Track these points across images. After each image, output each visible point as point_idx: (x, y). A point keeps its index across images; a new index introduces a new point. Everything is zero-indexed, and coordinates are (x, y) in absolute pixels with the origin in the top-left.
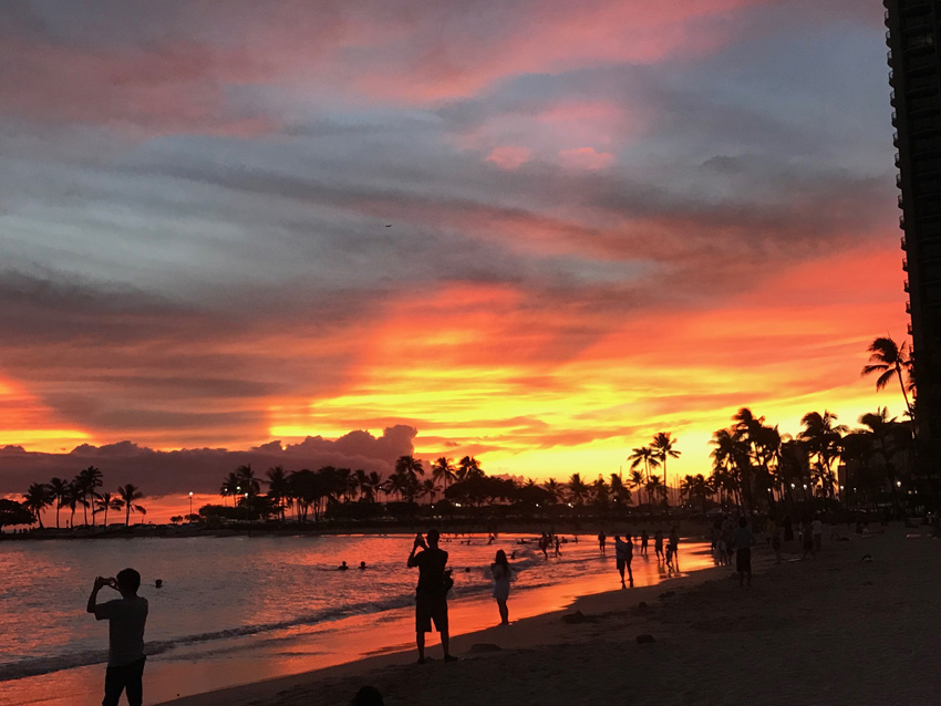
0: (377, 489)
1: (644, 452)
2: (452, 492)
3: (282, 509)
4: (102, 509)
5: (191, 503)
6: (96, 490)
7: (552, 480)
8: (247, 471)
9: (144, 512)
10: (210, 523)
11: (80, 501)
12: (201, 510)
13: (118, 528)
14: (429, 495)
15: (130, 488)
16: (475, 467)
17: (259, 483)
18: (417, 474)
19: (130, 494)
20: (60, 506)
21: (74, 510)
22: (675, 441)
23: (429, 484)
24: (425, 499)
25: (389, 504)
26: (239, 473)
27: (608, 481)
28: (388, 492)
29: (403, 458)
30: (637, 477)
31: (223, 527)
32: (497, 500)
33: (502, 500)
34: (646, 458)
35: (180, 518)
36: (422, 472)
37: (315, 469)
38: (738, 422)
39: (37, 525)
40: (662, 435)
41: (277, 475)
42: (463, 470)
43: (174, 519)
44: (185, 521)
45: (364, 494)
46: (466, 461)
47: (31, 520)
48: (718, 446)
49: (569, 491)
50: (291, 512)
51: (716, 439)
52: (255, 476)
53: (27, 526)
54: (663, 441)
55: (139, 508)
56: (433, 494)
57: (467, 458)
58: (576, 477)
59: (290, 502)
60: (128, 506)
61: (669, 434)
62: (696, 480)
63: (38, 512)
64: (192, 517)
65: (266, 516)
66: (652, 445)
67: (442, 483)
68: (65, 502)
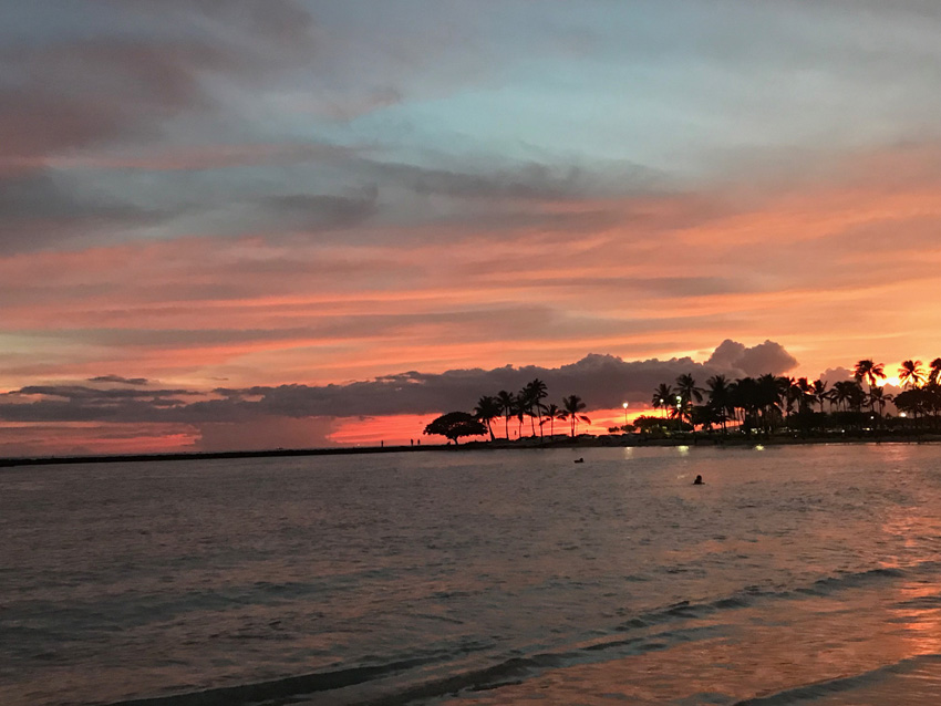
0: (822, 398)
2: (903, 401)
3: (724, 419)
4: (548, 420)
5: (626, 415)
6: (542, 401)
8: (687, 380)
9: (589, 422)
10: (647, 434)
11: (527, 413)
12: (636, 422)
13: (563, 438)
14: (877, 403)
15: (574, 400)
17: (701, 392)
19: (573, 406)
20: (508, 418)
21: (521, 419)
23: (878, 392)
25: (834, 414)
28: (833, 401)
29: (862, 363)
35: (616, 429)
36: (884, 377)
37: (757, 377)
41: (718, 383)
42: (936, 374)
43: (611, 430)
44: (621, 433)
46: (936, 364)
47: (481, 430)
52: (696, 386)
53: (480, 437)
63: (489, 424)
64: (628, 428)
68: (513, 414)
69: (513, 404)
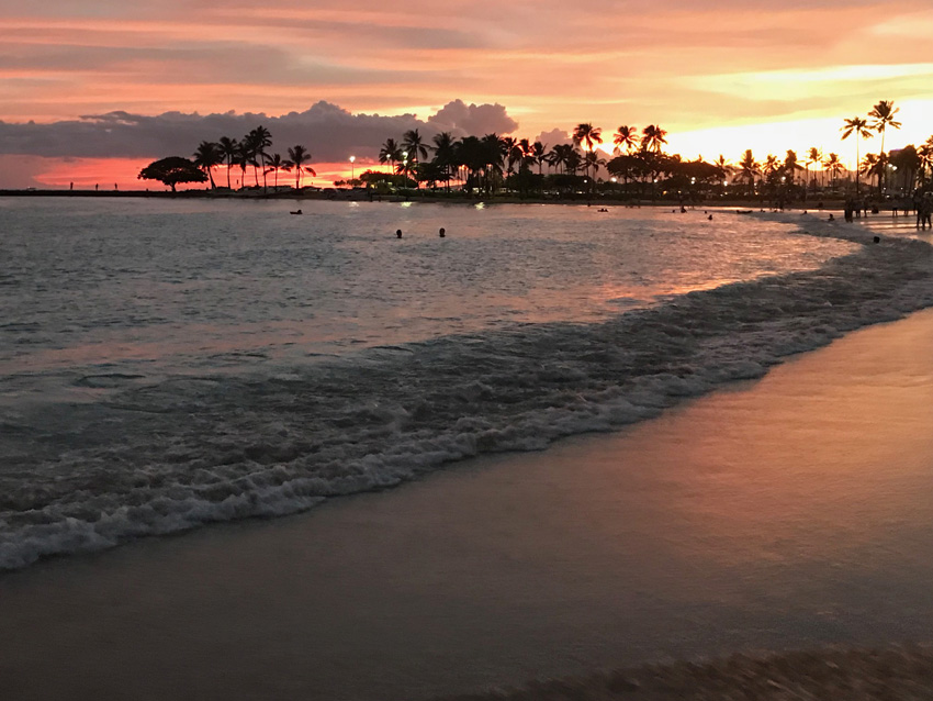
0: (541, 160)
1: (858, 123)
2: (614, 166)
3: (448, 177)
4: (272, 170)
6: (266, 150)
8: (414, 136)
11: (250, 161)
12: (362, 176)
13: (288, 190)
14: (591, 168)
15: (300, 150)
16: (660, 137)
19: (298, 157)
21: (244, 169)
22: (897, 110)
23: (592, 156)
24: (588, 172)
25: (551, 176)
28: (551, 163)
29: (582, 126)
34: (858, 129)
35: (342, 183)
37: (481, 136)
40: (883, 104)
41: (444, 140)
42: (648, 140)
43: (336, 184)
44: (347, 186)
46: (650, 130)
52: (422, 142)
54: (883, 110)
57: (652, 127)
60: (298, 168)
61: (892, 102)
63: (209, 171)
64: (354, 182)
66: (870, 114)
68: (235, 162)
69: (236, 152)
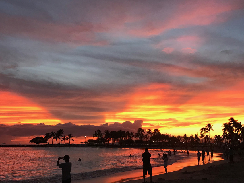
0: (132, 136)
1: (204, 129)
2: (152, 138)
3: (108, 141)
4: (63, 140)
5: (85, 139)
6: (62, 135)
7: (179, 136)
8: (99, 131)
9: (74, 141)
10: (90, 144)
11: (58, 138)
12: (88, 141)
13: (67, 145)
14: (146, 138)
15: (70, 135)
16: (158, 132)
17: (103, 134)
18: (143, 133)
19: (70, 136)
20: (53, 139)
21: (56, 140)
22: (212, 126)
23: (146, 135)
24: (145, 139)
25: (136, 141)
26: (97, 131)
27: (194, 136)
28: (135, 137)
29: (139, 129)
30: (202, 135)
31: (93, 145)
32: (164, 140)
33: (165, 140)
34: (204, 130)
35: (83, 143)
36: (144, 132)
37: (117, 131)
38: (230, 121)
39: (47, 143)
40: (209, 124)
41: (107, 132)
42: (155, 132)
43: (81, 143)
44: (84, 143)
45: (129, 138)
46: (156, 130)
47: (46, 142)
48: (224, 128)
49: (183, 138)
50: (110, 142)
51: (224, 126)
52: (101, 132)
53: (45, 144)
54: (209, 126)
55: (73, 140)
56: (147, 138)
57: (156, 129)
58: (185, 135)
59: (110, 139)
60: (70, 139)
61: (211, 124)
62: (218, 136)
63: (48, 140)
64: (86, 142)
65: (104, 142)
66: (206, 127)
67: (149, 135)
69: (55, 135)
